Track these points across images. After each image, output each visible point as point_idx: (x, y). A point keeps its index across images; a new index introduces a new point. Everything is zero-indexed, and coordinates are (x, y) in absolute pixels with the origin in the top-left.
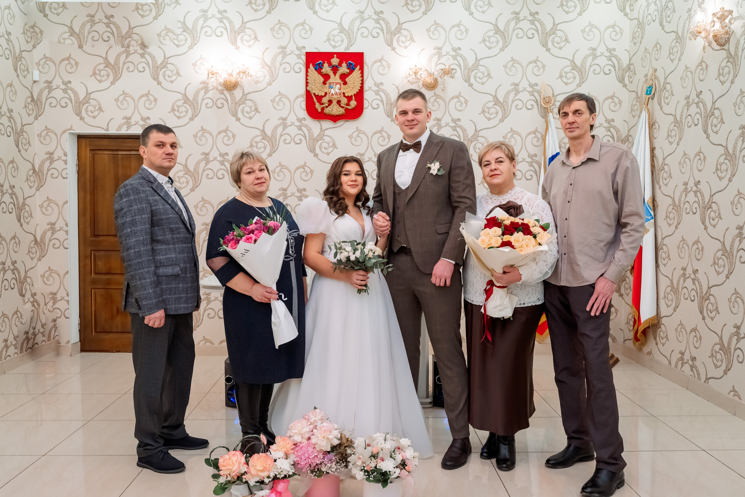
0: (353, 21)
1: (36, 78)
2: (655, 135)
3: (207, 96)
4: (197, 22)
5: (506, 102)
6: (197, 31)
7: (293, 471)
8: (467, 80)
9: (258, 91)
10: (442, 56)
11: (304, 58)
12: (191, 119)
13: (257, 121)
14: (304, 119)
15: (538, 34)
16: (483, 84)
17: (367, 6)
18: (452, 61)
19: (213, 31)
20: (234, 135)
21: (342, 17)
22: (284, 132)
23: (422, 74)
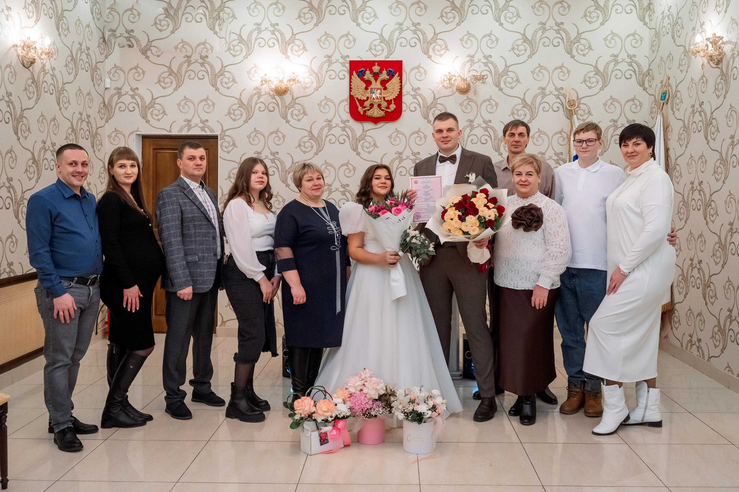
0: (393, 32)
1: (107, 86)
2: (669, 137)
3: (259, 101)
4: (252, 34)
5: (534, 105)
6: (251, 42)
7: (350, 413)
8: (498, 85)
9: (306, 96)
10: (474, 63)
11: (348, 65)
12: (246, 122)
13: (305, 123)
14: (348, 121)
15: (564, 42)
16: (512, 88)
17: (406, 18)
18: (483, 67)
19: (265, 42)
20: (284, 136)
21: (383, 28)
22: (329, 133)
23: (455, 80)
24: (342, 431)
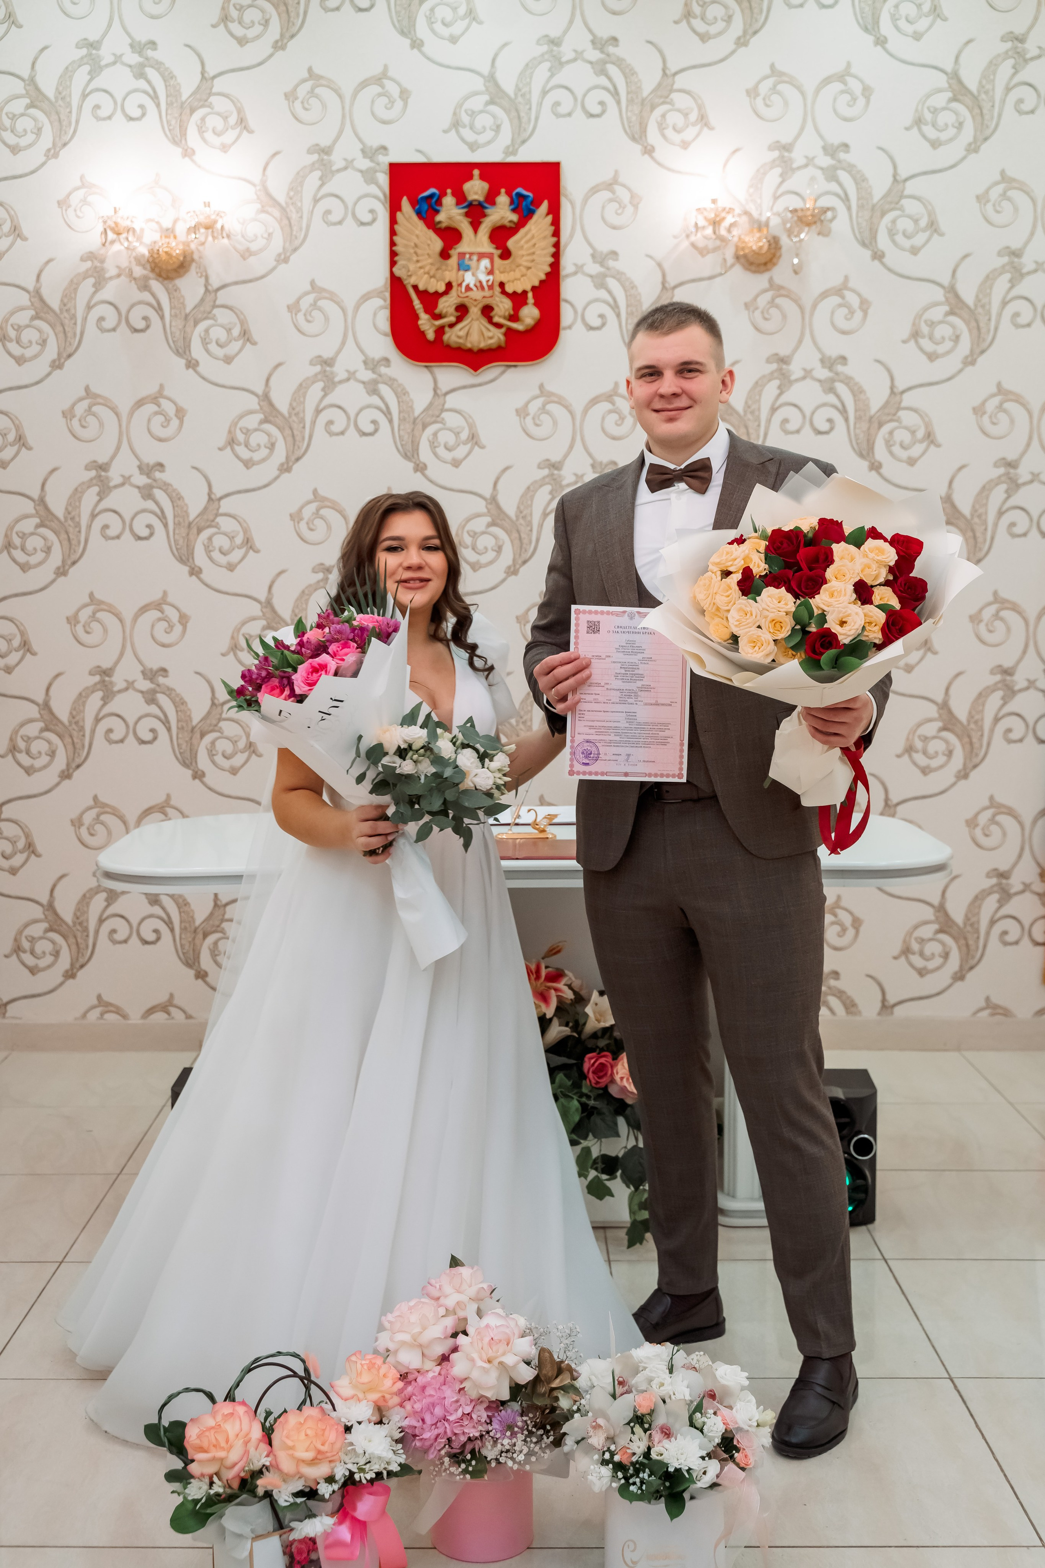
0: (529, 67)
3: (100, 296)
4: (71, 78)
5: (983, 306)
6: (69, 105)
7: (402, 1459)
8: (868, 240)
9: (250, 281)
10: (794, 170)
11: (384, 179)
12: (57, 365)
13: (249, 368)
14: (386, 361)
16: (914, 251)
17: (571, 22)
18: (823, 185)
19: (115, 103)
20: (180, 413)
21: (496, 56)
22: (327, 401)
23: (732, 225)
24: (372, 1529)
